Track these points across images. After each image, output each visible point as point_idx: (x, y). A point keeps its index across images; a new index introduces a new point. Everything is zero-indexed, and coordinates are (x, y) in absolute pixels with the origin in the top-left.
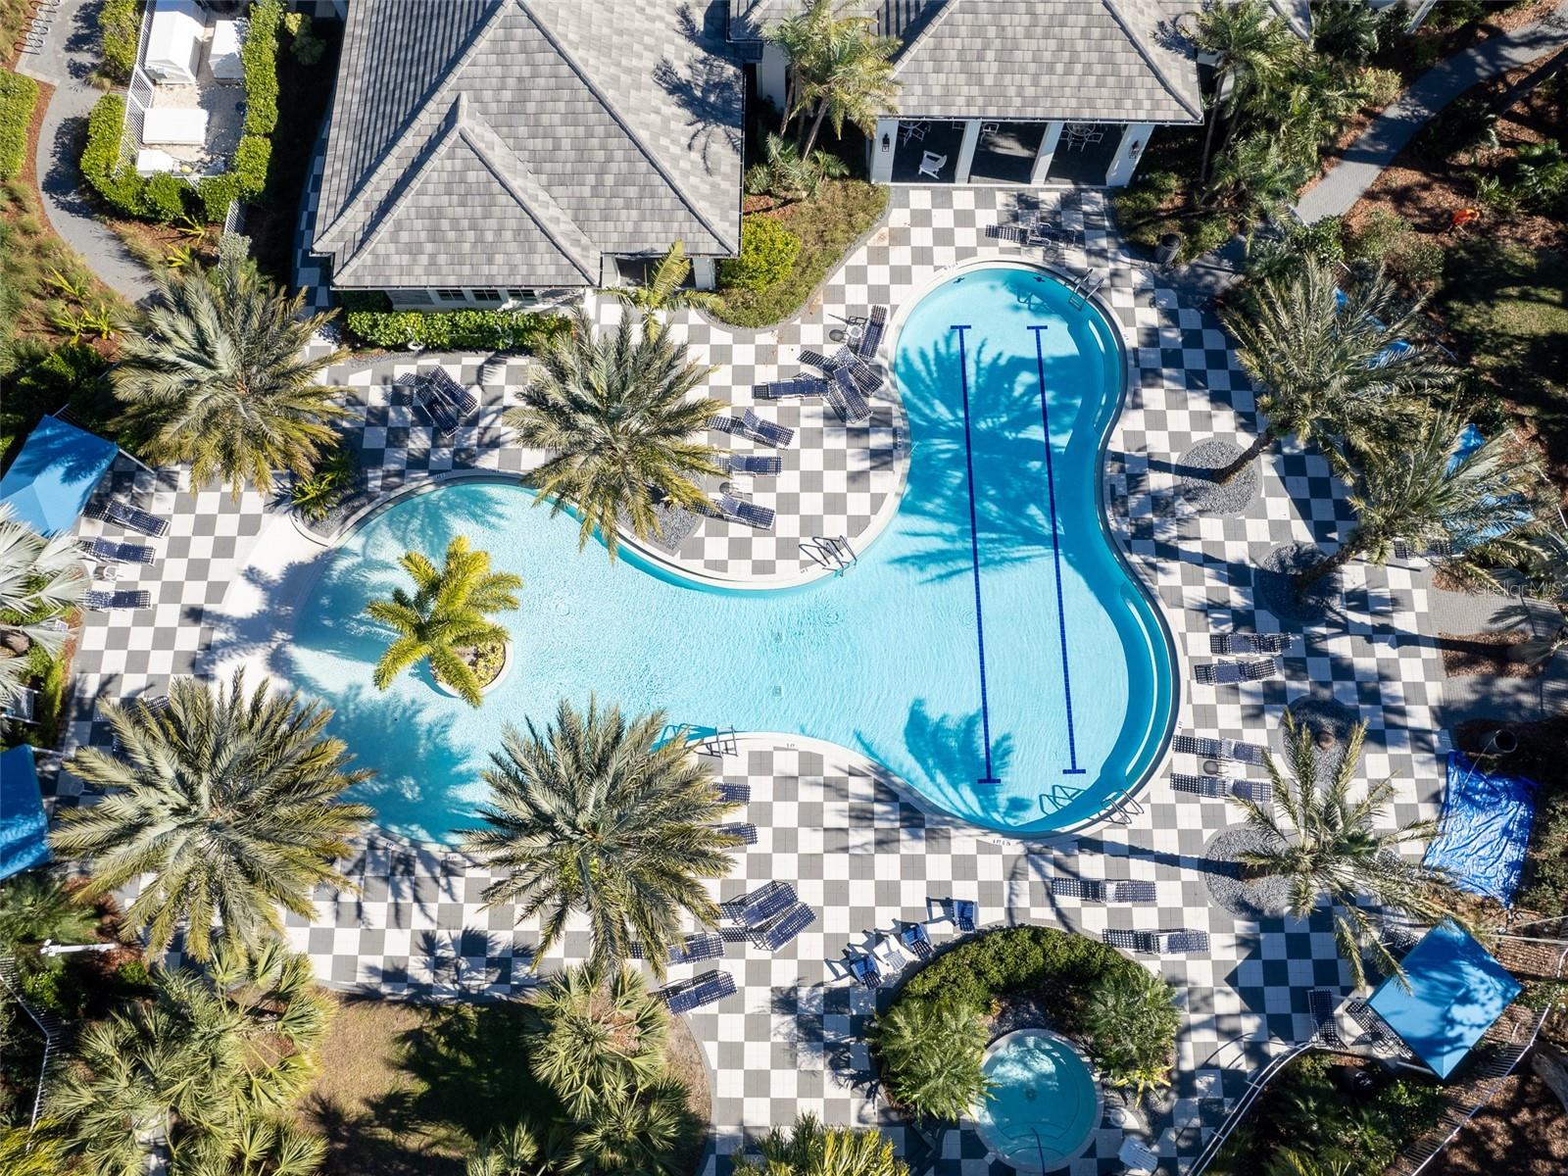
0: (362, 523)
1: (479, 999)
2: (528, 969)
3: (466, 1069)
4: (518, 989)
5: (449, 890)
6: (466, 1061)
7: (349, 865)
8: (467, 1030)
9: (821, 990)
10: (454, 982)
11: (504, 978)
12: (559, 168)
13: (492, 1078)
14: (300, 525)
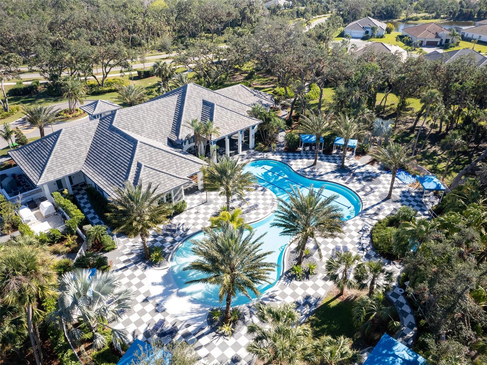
0: (172, 259)
1: (311, 313)
2: (312, 299)
3: (327, 328)
4: (316, 305)
5: (277, 300)
6: (325, 326)
7: (249, 315)
8: (317, 321)
9: (364, 257)
10: (302, 315)
11: (310, 305)
12: (167, 167)
13: (335, 324)
14: (156, 268)
